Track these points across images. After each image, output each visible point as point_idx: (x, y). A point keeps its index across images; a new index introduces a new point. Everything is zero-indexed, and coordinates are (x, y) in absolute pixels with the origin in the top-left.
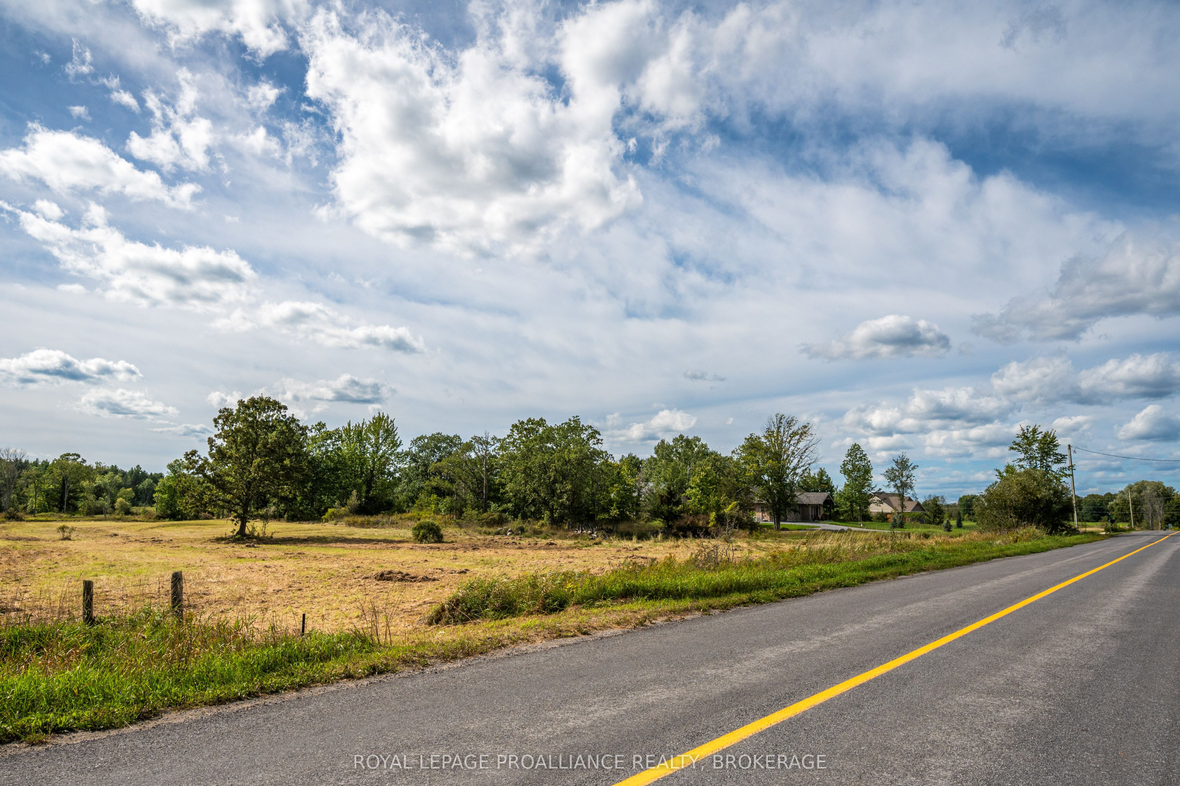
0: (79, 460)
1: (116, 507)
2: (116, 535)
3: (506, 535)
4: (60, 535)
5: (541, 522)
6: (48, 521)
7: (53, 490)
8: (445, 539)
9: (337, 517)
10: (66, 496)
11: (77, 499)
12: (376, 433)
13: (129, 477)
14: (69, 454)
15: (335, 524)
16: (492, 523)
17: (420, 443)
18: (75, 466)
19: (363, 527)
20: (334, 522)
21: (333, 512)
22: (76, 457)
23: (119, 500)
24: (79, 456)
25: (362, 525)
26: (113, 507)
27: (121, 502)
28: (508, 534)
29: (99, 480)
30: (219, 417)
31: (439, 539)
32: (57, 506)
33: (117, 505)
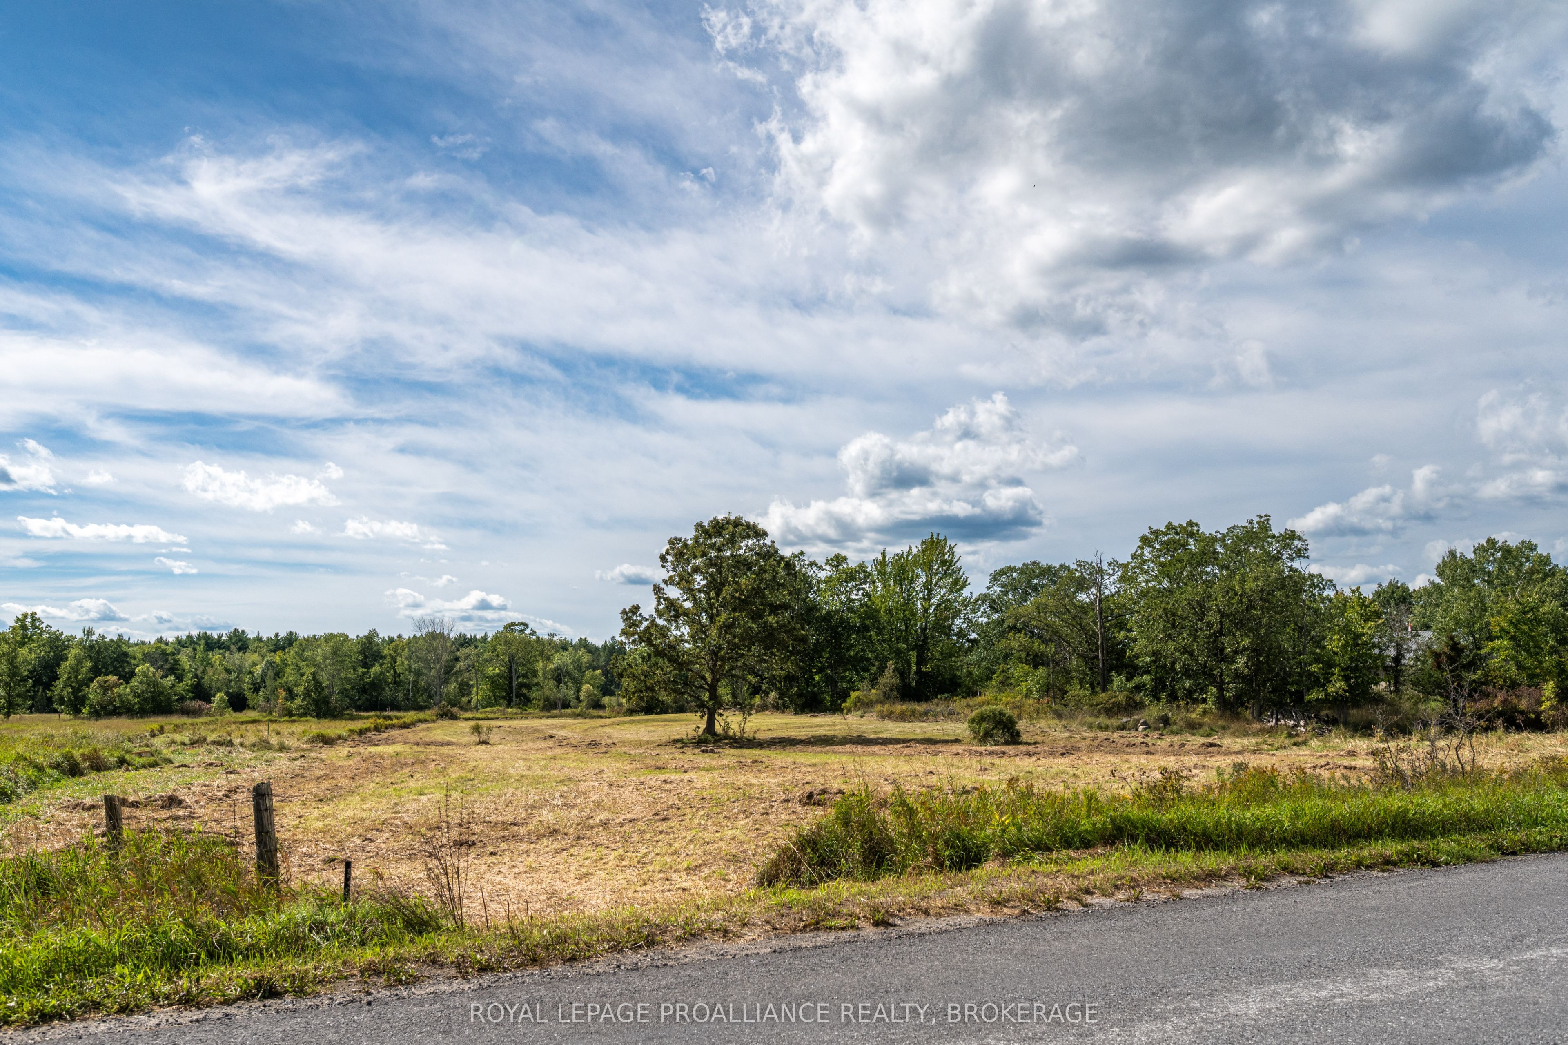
0: (528, 631)
1: (582, 698)
2: (552, 737)
3: (1137, 730)
4: (475, 738)
5: (1200, 708)
6: (488, 719)
7: (498, 675)
8: (1024, 738)
9: (864, 705)
10: (515, 683)
11: (529, 687)
12: (928, 567)
13: (602, 654)
14: (514, 624)
15: (862, 717)
16: (1112, 710)
17: (1004, 579)
18: (522, 640)
19: (905, 721)
20: (859, 713)
21: (858, 697)
22: (523, 628)
23: (585, 687)
24: (526, 625)
25: (903, 717)
26: (578, 698)
27: (587, 692)
28: (1141, 728)
29: (559, 660)
30: (667, 553)
31: (1014, 738)
32: (504, 698)
33: (582, 695)
